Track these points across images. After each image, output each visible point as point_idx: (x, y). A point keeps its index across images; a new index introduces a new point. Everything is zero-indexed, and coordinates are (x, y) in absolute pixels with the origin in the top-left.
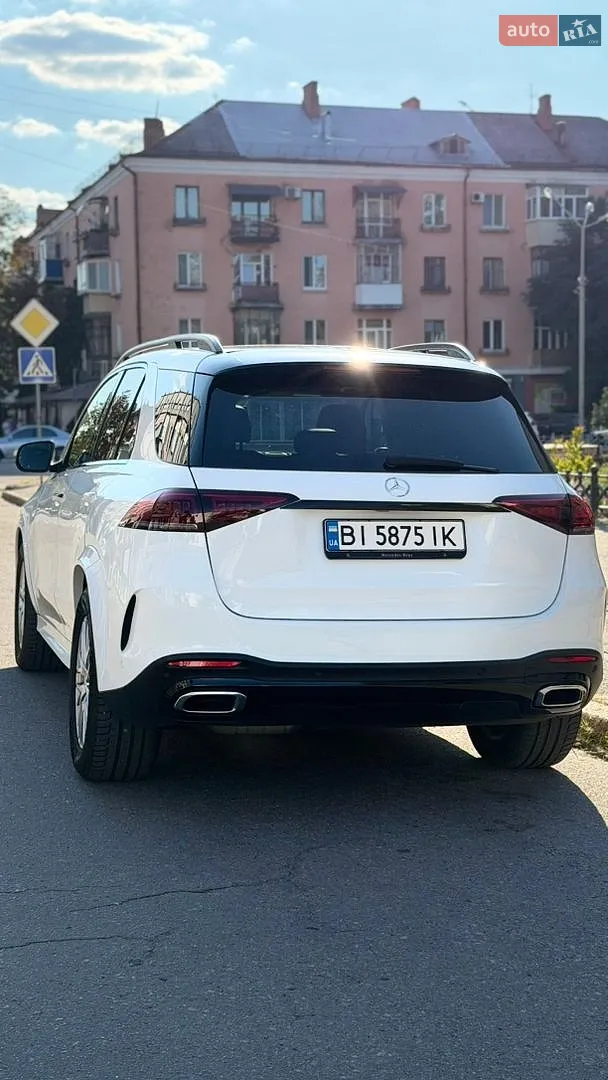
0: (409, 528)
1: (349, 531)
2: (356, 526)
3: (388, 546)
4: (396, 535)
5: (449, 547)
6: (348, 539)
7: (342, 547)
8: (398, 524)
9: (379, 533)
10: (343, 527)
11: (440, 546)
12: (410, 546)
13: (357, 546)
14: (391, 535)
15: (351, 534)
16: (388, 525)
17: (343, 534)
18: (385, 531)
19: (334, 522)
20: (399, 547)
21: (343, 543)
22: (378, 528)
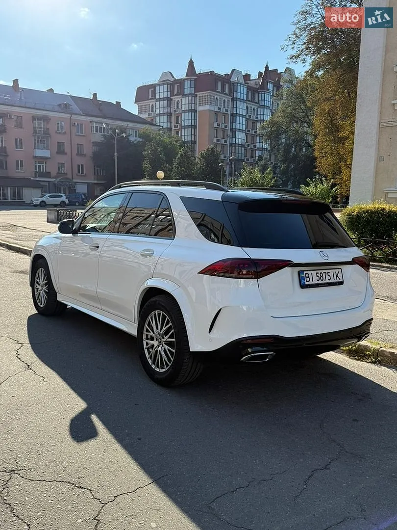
0: (326, 273)
1: (307, 275)
2: (310, 273)
3: (320, 282)
4: (322, 276)
5: (338, 280)
6: (308, 279)
7: (307, 283)
8: (323, 271)
9: (317, 276)
10: (306, 274)
11: (336, 281)
12: (327, 281)
13: (311, 282)
14: (321, 277)
15: (308, 277)
16: (319, 272)
17: (306, 277)
18: (318, 275)
19: (303, 272)
20: (324, 282)
21: (307, 281)
22: (317, 273)
